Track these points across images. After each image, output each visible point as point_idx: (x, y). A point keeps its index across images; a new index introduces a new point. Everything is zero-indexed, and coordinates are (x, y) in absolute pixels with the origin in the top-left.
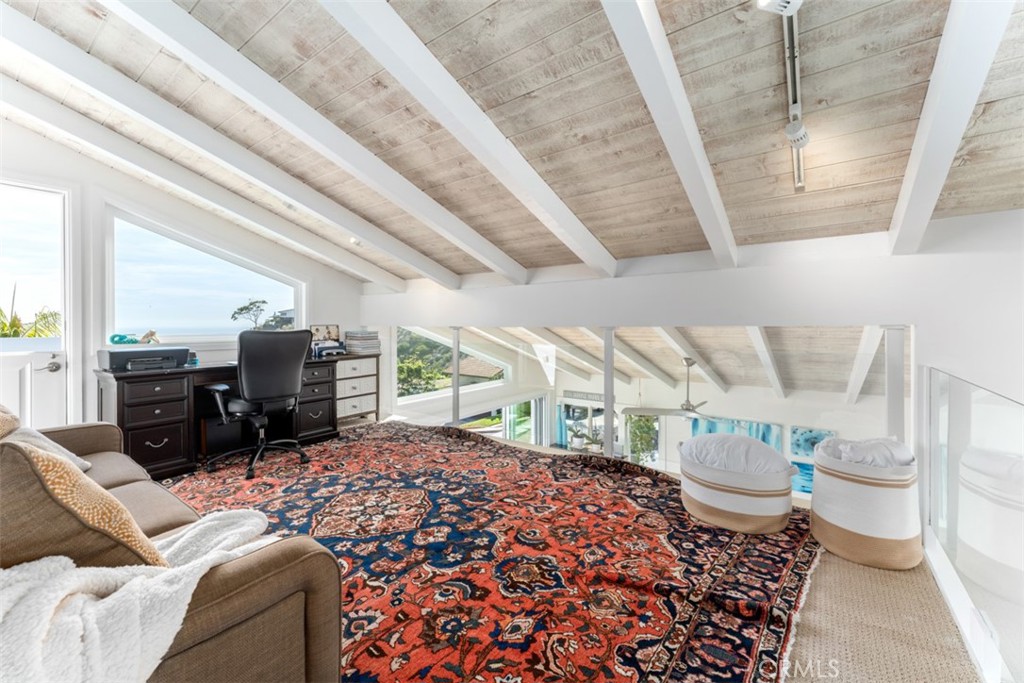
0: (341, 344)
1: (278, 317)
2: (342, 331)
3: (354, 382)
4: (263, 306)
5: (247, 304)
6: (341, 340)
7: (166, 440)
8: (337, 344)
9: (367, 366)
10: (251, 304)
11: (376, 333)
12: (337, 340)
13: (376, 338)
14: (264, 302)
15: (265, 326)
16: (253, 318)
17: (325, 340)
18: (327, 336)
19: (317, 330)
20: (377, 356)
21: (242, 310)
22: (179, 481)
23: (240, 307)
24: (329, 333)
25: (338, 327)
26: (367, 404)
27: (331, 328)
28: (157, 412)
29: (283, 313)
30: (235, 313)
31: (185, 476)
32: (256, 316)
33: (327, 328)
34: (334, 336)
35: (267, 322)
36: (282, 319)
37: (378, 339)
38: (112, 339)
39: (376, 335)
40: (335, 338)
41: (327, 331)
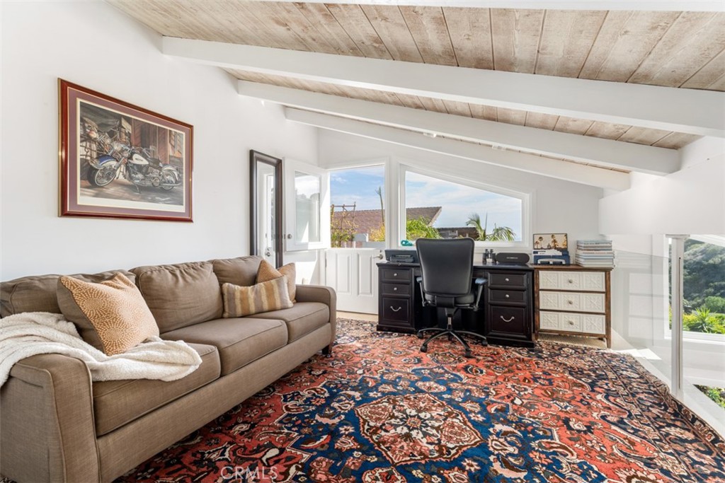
0: (565, 253)
3: (572, 296)
7: (400, 308)
8: (560, 253)
9: (590, 280)
11: (611, 243)
13: (609, 248)
17: (549, 248)
18: (552, 245)
20: (607, 271)
22: (401, 336)
24: (555, 241)
25: (566, 235)
26: (591, 325)
27: (557, 238)
28: (395, 289)
31: (406, 335)
33: (553, 236)
34: (560, 245)
37: (611, 250)
38: (402, 242)
39: (609, 245)
40: (563, 247)
41: (552, 240)
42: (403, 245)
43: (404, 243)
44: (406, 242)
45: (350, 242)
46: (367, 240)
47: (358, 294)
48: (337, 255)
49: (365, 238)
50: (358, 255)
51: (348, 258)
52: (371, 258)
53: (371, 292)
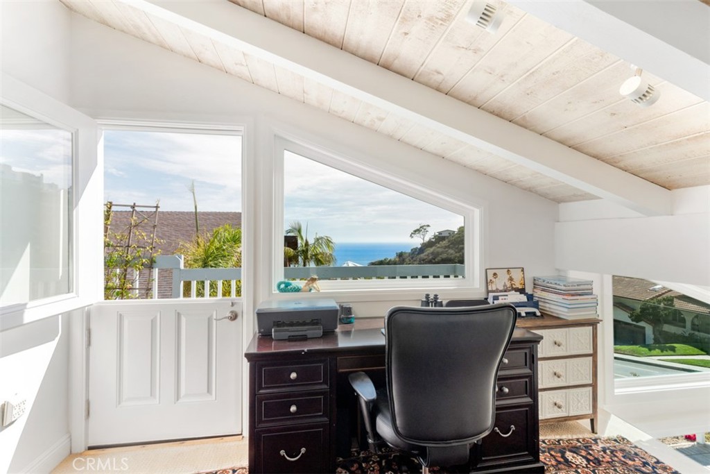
0: (530, 297)
1: (437, 236)
2: (529, 276)
3: (556, 365)
4: (428, 229)
5: (418, 228)
6: (529, 290)
7: (303, 450)
8: (523, 298)
9: (578, 339)
10: (421, 227)
11: (591, 283)
12: (522, 291)
13: (590, 292)
14: (428, 226)
15: (429, 242)
16: (422, 237)
17: (506, 288)
18: (508, 285)
19: (495, 274)
20: (594, 324)
21: (415, 231)
24: (511, 279)
25: (523, 270)
26: (578, 403)
27: (514, 273)
28: (293, 409)
29: (440, 233)
30: (412, 233)
32: (424, 235)
33: (509, 272)
34: (518, 286)
37: (591, 294)
38: (279, 286)
39: (589, 287)
40: (520, 287)
41: (508, 276)
42: (282, 291)
43: (282, 286)
44: (287, 285)
45: (146, 271)
46: (182, 267)
47: (178, 398)
48: (121, 317)
49: (179, 263)
50: (179, 315)
51: (153, 322)
52: (210, 320)
53: (209, 391)
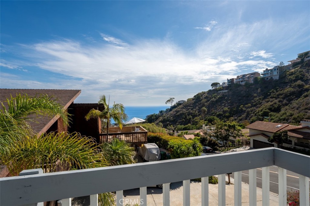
1: (178, 103)
4: (174, 100)
10: (170, 99)
14: (174, 98)
15: (174, 106)
16: (171, 103)
23: (167, 100)
29: (179, 102)
30: (166, 102)
32: (172, 103)
35: (174, 105)
36: (179, 103)
